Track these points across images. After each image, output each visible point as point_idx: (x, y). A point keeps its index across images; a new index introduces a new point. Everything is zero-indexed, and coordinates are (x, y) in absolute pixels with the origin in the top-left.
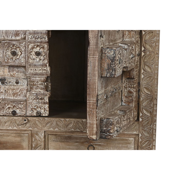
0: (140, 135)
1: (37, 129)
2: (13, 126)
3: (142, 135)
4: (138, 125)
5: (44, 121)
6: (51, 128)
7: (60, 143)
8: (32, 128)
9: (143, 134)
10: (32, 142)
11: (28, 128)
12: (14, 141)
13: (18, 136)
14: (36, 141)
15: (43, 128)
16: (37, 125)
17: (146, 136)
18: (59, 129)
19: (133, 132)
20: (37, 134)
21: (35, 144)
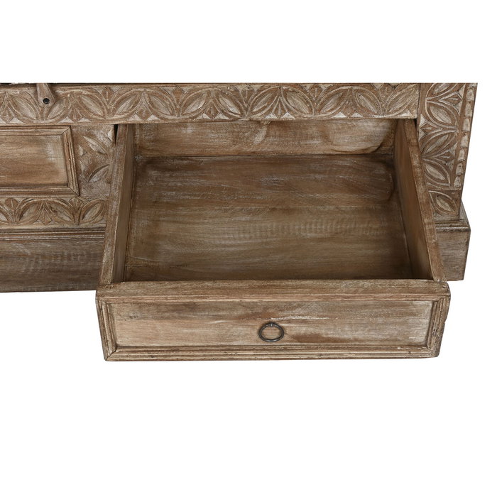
0: (422, 121)
1: (87, 120)
2: (10, 115)
3: (429, 120)
4: (417, 93)
5: (110, 97)
6: (136, 116)
7: (154, 321)
8: (71, 118)
9: (433, 117)
10: (76, 157)
11: (59, 120)
12: (17, 156)
13: (30, 141)
14: (89, 155)
15: (108, 118)
16: (87, 109)
17: (440, 123)
18: (162, 118)
19: (400, 114)
20: (91, 136)
21: (87, 162)
